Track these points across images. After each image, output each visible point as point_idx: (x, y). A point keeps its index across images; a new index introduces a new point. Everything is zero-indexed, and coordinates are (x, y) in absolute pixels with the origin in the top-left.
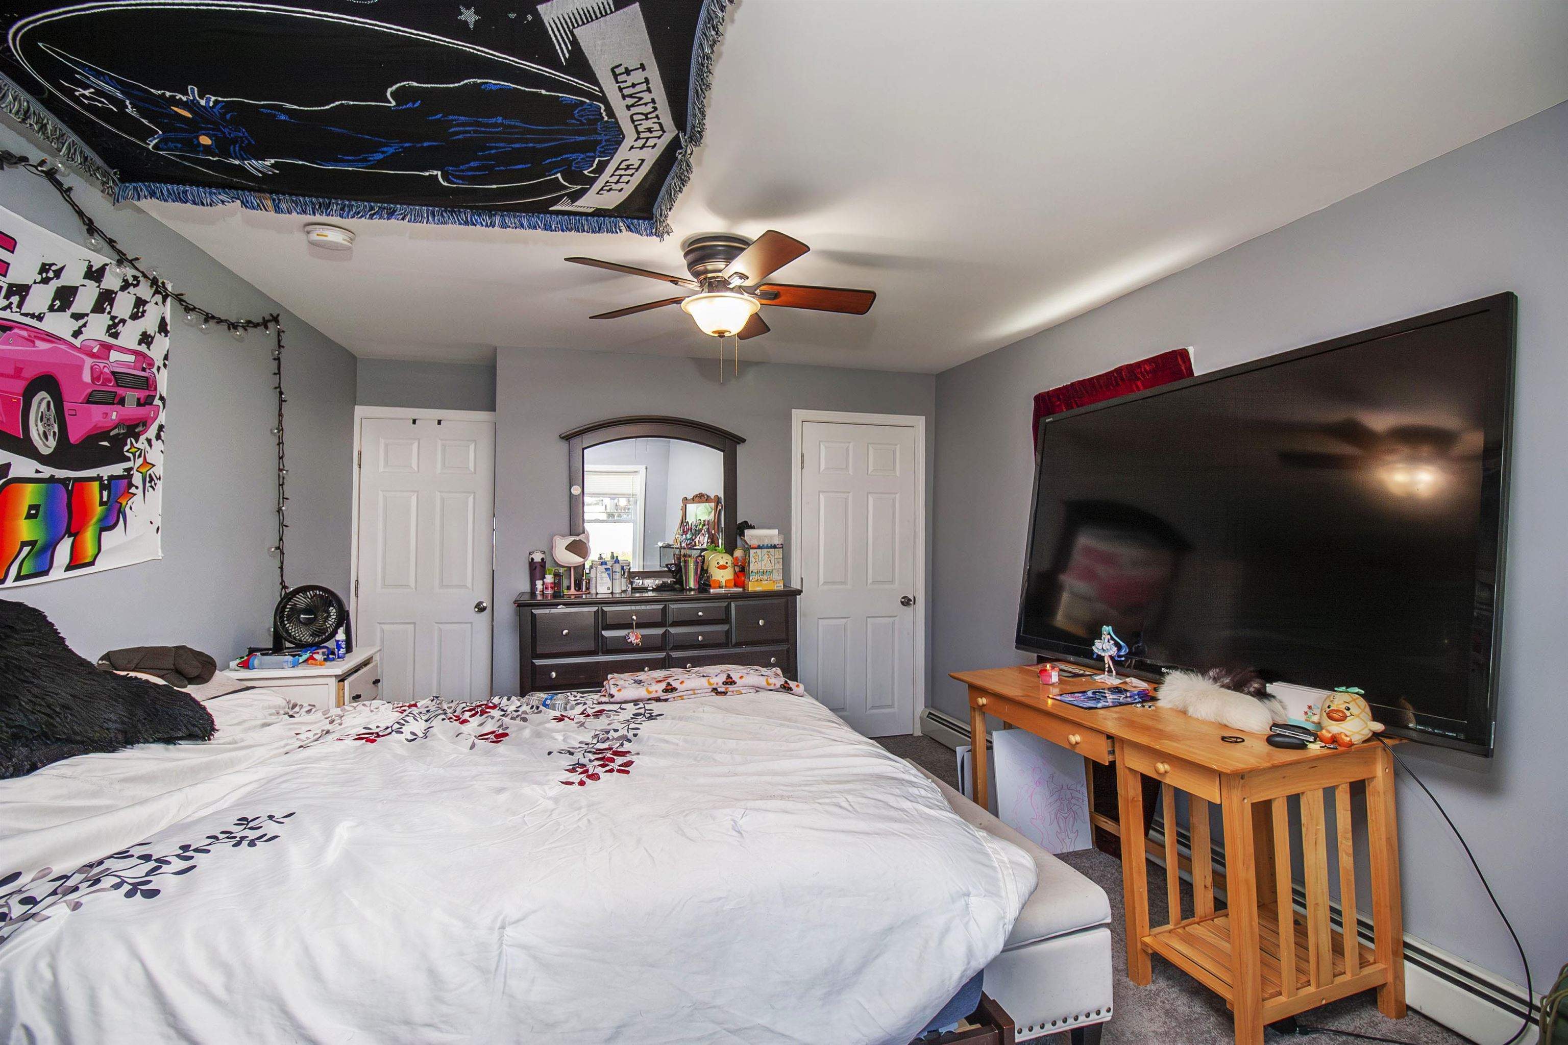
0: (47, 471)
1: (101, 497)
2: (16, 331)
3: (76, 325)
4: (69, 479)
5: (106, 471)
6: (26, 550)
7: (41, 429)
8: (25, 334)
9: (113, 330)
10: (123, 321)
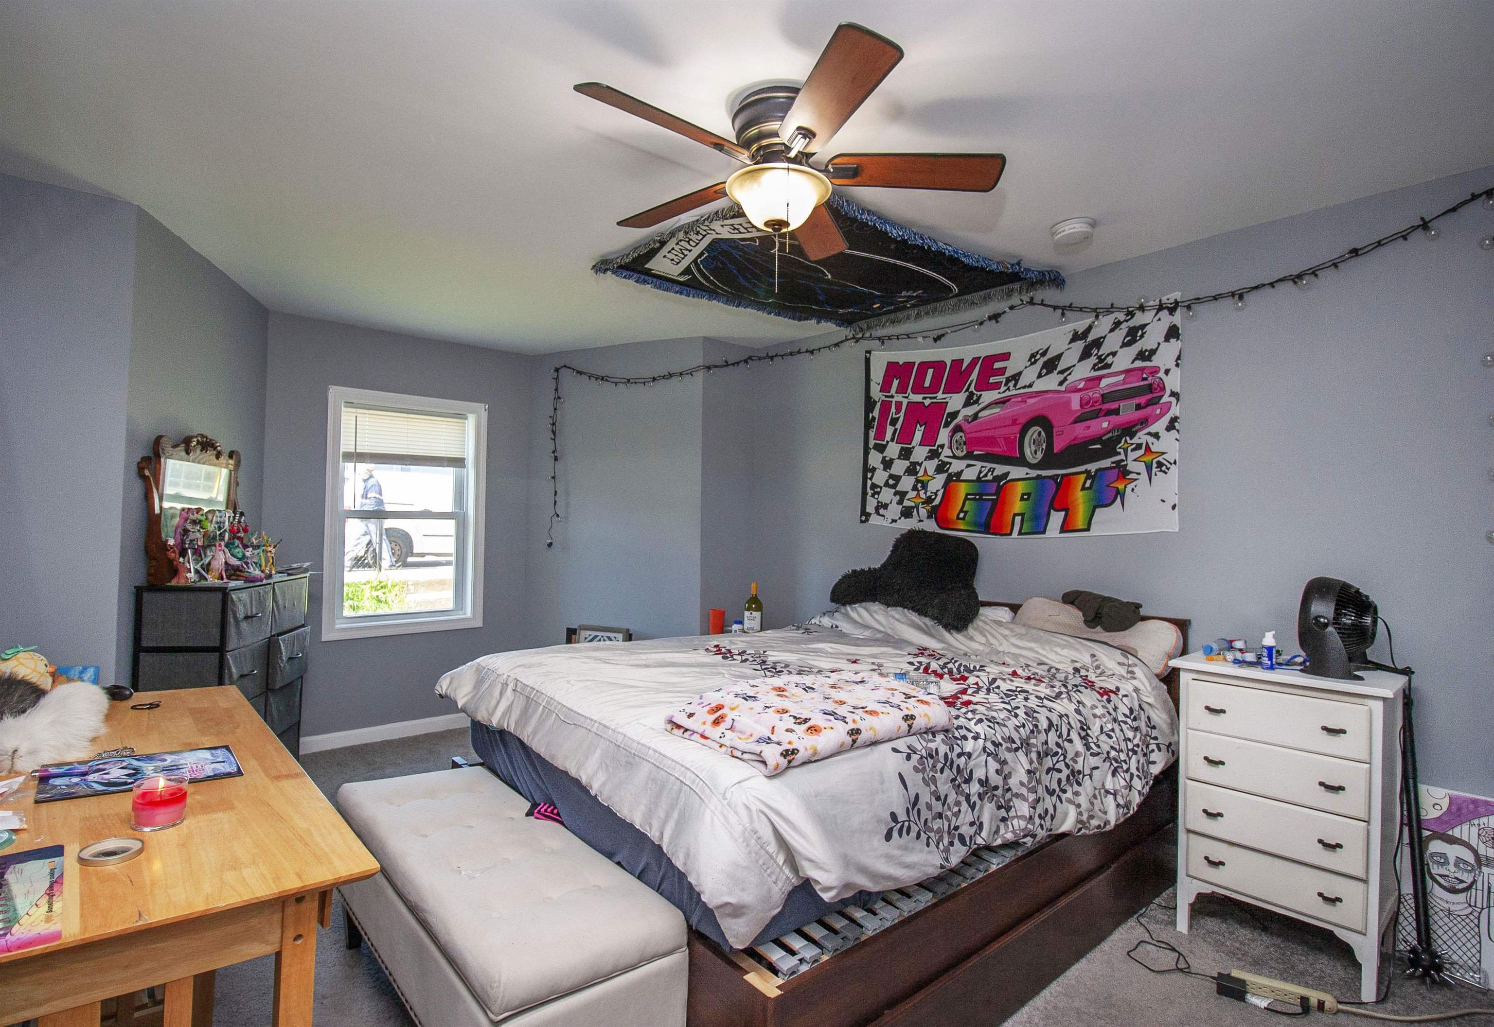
0: (1034, 473)
1: (1085, 483)
2: (1013, 400)
3: (1062, 377)
4: (1058, 475)
5: (1093, 467)
6: (1018, 519)
7: (1033, 448)
8: (1020, 399)
9: (1102, 364)
10: (1114, 354)
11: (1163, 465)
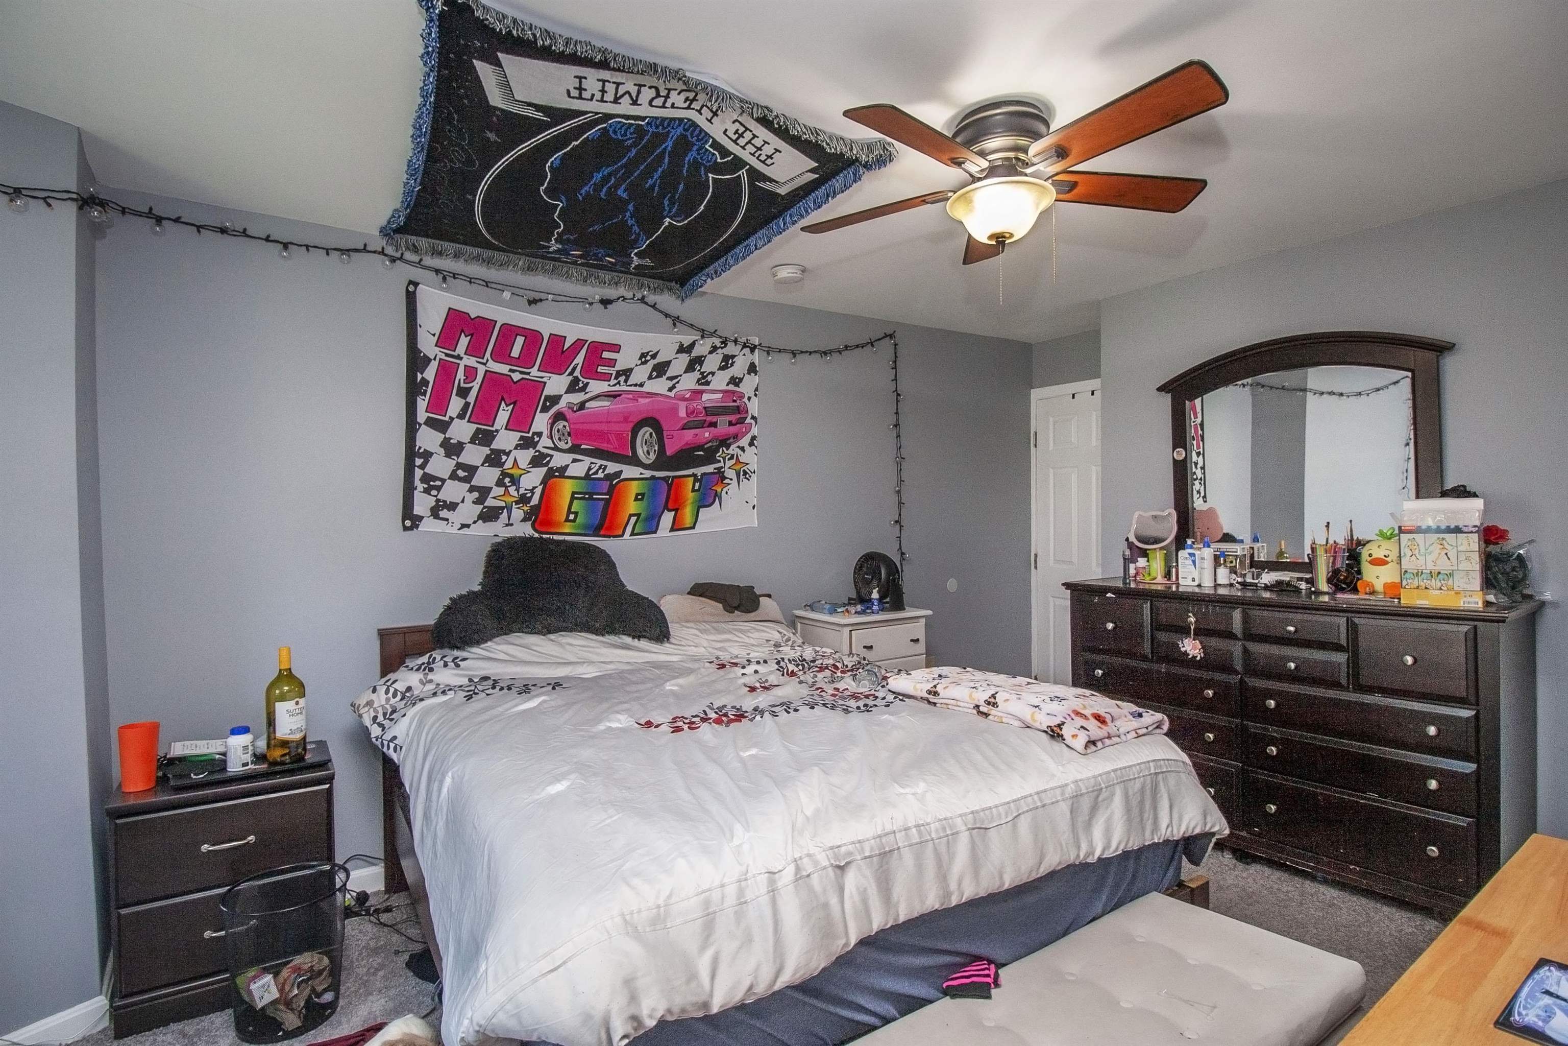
0: (648, 474)
1: (694, 486)
2: (623, 396)
3: (670, 384)
4: (669, 477)
5: (699, 471)
6: (633, 519)
7: (645, 449)
8: (631, 396)
9: (704, 380)
10: (713, 374)
11: (747, 473)
